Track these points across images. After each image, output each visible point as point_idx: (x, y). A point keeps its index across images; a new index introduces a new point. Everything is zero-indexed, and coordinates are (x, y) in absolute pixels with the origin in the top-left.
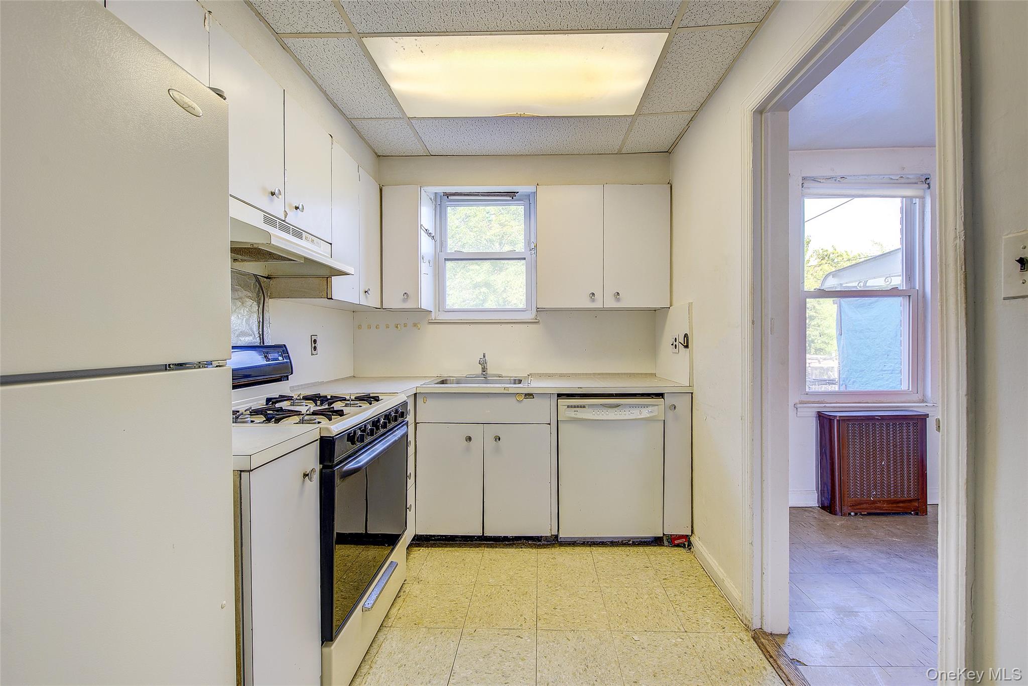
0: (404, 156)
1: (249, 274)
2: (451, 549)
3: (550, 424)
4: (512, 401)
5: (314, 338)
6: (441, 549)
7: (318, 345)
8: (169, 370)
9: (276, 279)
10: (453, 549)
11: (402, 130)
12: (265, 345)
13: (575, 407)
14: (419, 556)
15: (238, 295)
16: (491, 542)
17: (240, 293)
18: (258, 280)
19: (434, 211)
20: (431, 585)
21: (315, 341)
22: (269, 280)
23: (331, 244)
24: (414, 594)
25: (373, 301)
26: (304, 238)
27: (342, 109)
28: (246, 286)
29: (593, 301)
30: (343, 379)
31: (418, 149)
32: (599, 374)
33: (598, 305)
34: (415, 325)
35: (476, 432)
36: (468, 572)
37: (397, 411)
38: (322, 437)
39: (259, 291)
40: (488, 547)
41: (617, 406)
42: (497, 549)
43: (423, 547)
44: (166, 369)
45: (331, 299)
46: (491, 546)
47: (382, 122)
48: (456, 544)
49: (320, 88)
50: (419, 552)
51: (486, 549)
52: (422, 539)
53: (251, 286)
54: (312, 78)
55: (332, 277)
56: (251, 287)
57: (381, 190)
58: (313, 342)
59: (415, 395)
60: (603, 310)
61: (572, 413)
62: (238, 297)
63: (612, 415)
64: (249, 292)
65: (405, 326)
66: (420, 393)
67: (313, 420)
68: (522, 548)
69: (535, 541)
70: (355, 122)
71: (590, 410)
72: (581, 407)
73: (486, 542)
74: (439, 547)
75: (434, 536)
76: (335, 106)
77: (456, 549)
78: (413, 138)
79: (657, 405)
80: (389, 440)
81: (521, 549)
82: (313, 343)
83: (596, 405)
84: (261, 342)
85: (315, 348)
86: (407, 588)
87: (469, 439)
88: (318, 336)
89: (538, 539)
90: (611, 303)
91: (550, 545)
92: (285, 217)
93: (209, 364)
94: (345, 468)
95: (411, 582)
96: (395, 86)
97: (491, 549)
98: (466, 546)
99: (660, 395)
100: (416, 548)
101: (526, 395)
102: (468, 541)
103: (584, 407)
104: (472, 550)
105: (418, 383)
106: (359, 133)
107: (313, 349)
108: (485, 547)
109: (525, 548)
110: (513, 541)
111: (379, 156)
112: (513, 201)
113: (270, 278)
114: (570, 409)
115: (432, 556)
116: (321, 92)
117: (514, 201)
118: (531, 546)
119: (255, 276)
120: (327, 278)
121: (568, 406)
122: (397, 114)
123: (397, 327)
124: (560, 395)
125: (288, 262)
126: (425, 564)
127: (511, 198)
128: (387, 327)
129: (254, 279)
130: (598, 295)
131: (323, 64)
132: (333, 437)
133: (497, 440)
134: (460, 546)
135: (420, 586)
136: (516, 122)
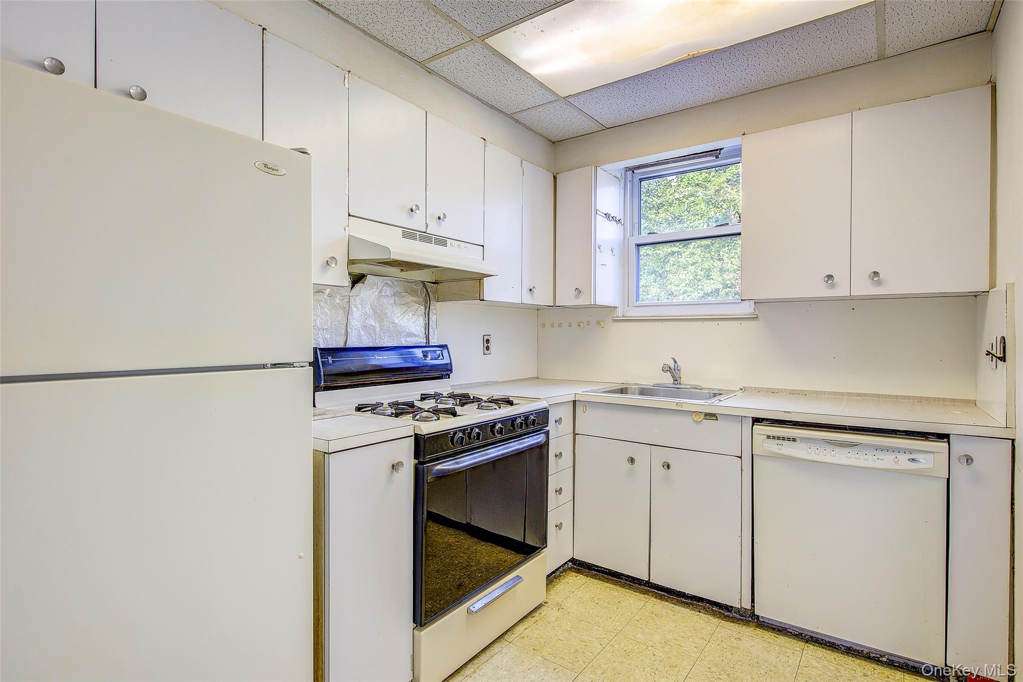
0: (579, 136)
1: (416, 281)
2: (611, 586)
3: (741, 457)
4: (688, 421)
5: (486, 338)
6: (600, 582)
7: (492, 345)
8: (266, 368)
9: (444, 283)
10: (614, 587)
11: (563, 111)
12: (430, 345)
13: (779, 438)
14: (574, 582)
15: (405, 301)
16: (663, 593)
17: (406, 299)
18: (424, 286)
19: (622, 191)
20: (570, 617)
21: (488, 341)
22: (436, 285)
23: (483, 246)
24: (549, 620)
25: (543, 298)
26: (448, 244)
27: (499, 108)
28: (412, 292)
29: (833, 286)
30: (509, 381)
31: (590, 126)
32: (859, 395)
33: (841, 291)
34: (598, 323)
35: (642, 454)
36: (617, 618)
37: (527, 418)
38: (416, 435)
39: (426, 295)
40: (656, 597)
41: (853, 445)
42: (666, 603)
43: (582, 574)
44: (264, 368)
45: (483, 300)
46: (661, 598)
47: (541, 109)
48: (620, 582)
49: (471, 95)
50: (575, 578)
51: (653, 599)
52: (583, 565)
53: (418, 292)
54: (461, 89)
55: (484, 279)
56: (418, 294)
57: (555, 178)
58: (485, 341)
59: (574, 402)
60: (851, 298)
61: (773, 447)
62: (405, 302)
63: (841, 457)
64: (416, 297)
65: (588, 325)
66: (579, 400)
67: (429, 418)
68: (700, 612)
69: (722, 609)
70: (516, 117)
71: (804, 445)
72: (789, 439)
73: (657, 591)
74: (599, 579)
75: (597, 566)
76: (492, 107)
77: (618, 587)
78: (579, 117)
79: (933, 453)
80: (511, 447)
81: (698, 613)
82: (485, 343)
83: (814, 439)
84: (427, 343)
85: (488, 348)
86: (543, 611)
87: (632, 460)
88: (491, 336)
89: (728, 608)
90: (864, 288)
91: (742, 620)
92: (427, 228)
93: (290, 365)
94: (438, 467)
95: (551, 607)
96: (535, 72)
97: (659, 601)
98: (630, 587)
99: (943, 437)
100: (575, 573)
101: (706, 415)
102: (636, 583)
103: (794, 440)
104: (636, 595)
105: (579, 390)
106: (524, 125)
107: (485, 349)
108: (653, 596)
109: (704, 613)
110: (691, 599)
111: (554, 143)
112: (717, 161)
113: (437, 283)
114: (771, 441)
115: (587, 587)
116: (474, 99)
117: (720, 160)
118: (714, 614)
119: (423, 282)
120: (480, 280)
121: (769, 437)
122: (553, 98)
123: (579, 326)
124: (756, 421)
125: (435, 269)
126: (575, 593)
127: (715, 158)
128: (570, 326)
129: (421, 285)
130: (840, 277)
131: (464, 74)
132: (424, 435)
133: (666, 467)
134: (623, 586)
135: (559, 614)
136: (690, 65)
